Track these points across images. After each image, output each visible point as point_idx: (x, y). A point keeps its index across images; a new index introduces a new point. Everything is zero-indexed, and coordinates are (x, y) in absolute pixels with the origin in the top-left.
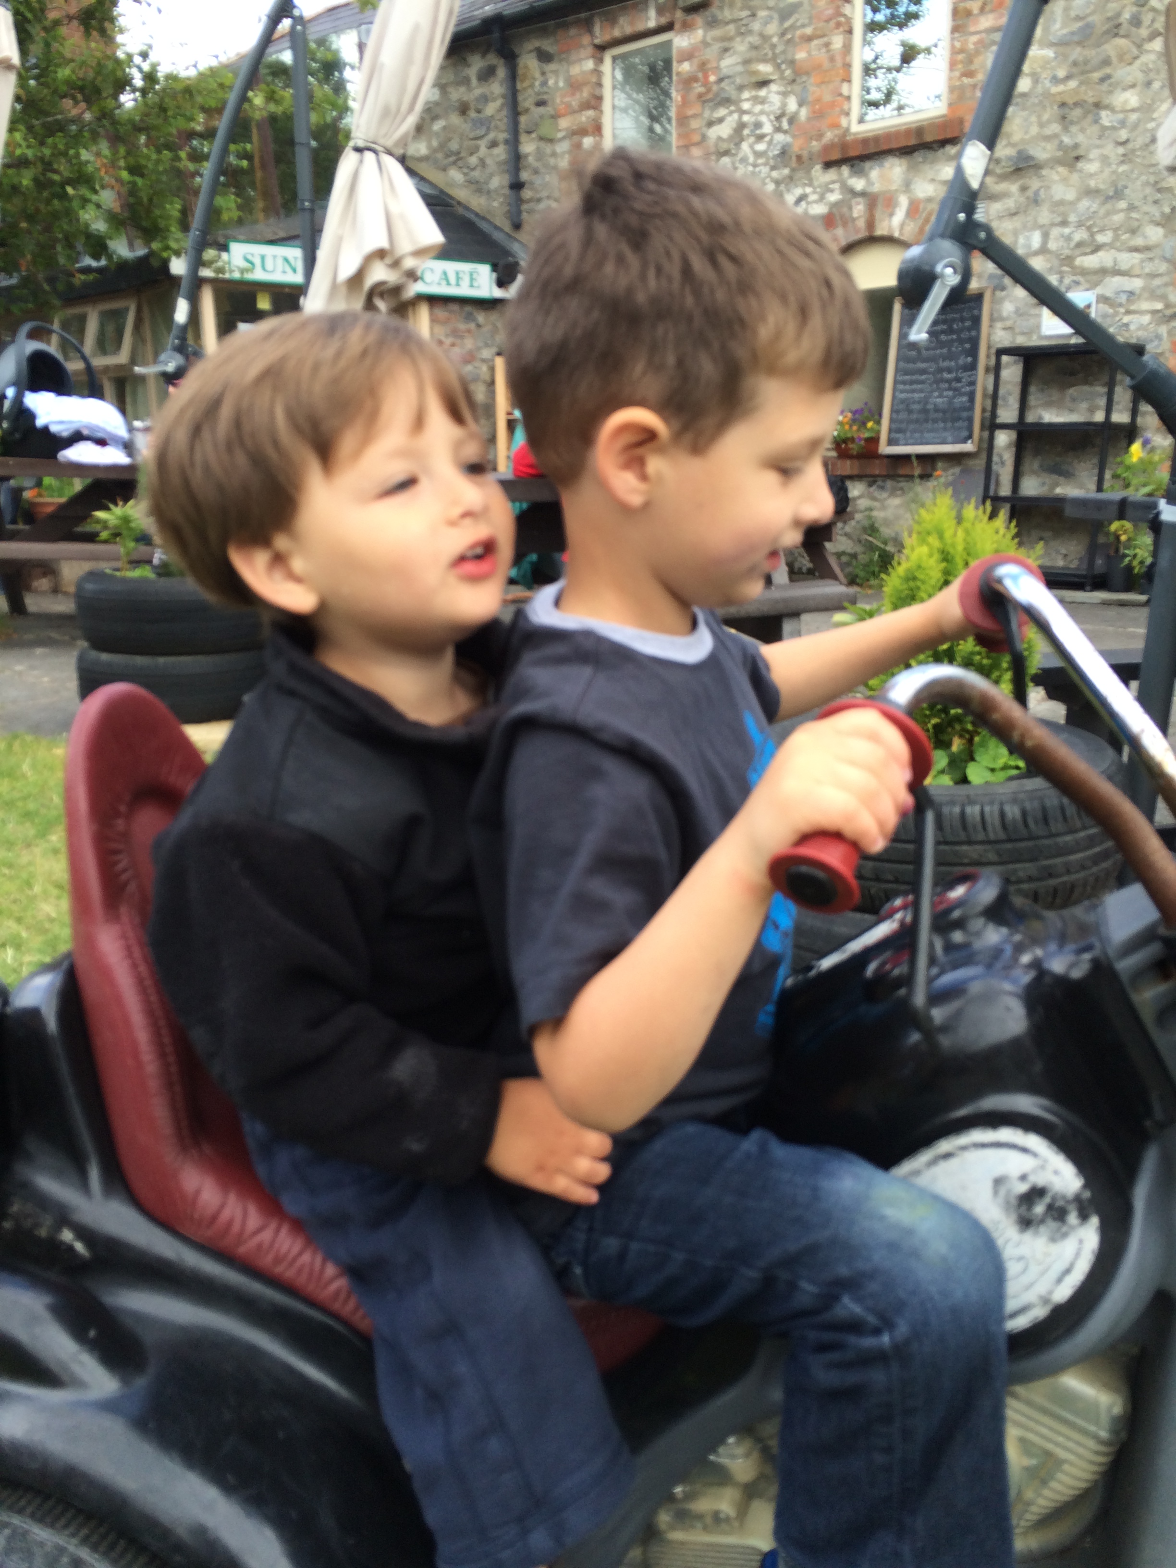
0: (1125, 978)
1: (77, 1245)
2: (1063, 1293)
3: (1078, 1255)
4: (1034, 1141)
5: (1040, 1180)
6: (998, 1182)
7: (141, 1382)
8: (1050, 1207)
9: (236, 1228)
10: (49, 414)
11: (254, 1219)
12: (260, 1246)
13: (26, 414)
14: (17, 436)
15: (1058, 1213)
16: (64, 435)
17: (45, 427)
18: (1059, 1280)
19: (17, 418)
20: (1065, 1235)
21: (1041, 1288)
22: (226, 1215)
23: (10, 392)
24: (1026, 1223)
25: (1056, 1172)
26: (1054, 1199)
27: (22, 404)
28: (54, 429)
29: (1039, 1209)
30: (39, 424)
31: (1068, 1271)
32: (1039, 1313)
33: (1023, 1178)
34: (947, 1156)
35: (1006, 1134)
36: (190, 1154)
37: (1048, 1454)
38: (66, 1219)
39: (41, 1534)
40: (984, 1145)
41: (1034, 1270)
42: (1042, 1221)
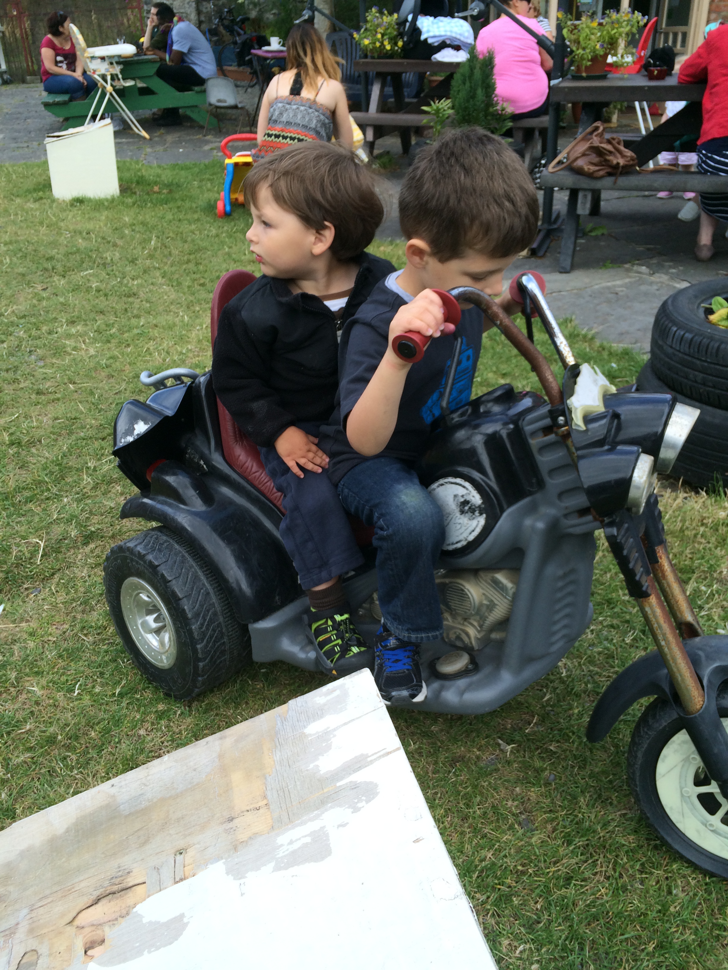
0: (527, 434)
1: (205, 466)
2: (471, 538)
3: (477, 526)
4: (467, 484)
5: (468, 498)
6: (455, 496)
7: (209, 509)
8: (470, 508)
9: (249, 470)
10: (428, 31)
11: (255, 468)
12: (255, 477)
13: (417, 31)
14: (411, 45)
15: (472, 510)
16: (436, 44)
17: (426, 40)
18: (470, 533)
19: (412, 34)
20: (474, 519)
21: (465, 535)
22: (247, 464)
23: (410, 17)
24: (462, 512)
25: (473, 497)
26: (472, 505)
27: (415, 24)
28: (430, 41)
29: (466, 508)
30: (423, 38)
31: (473, 531)
32: (464, 543)
33: (463, 496)
34: (442, 485)
35: (458, 480)
36: (237, 441)
37: (492, 601)
38: (203, 457)
39: (177, 546)
40: (452, 483)
41: (463, 528)
42: (467, 512)
